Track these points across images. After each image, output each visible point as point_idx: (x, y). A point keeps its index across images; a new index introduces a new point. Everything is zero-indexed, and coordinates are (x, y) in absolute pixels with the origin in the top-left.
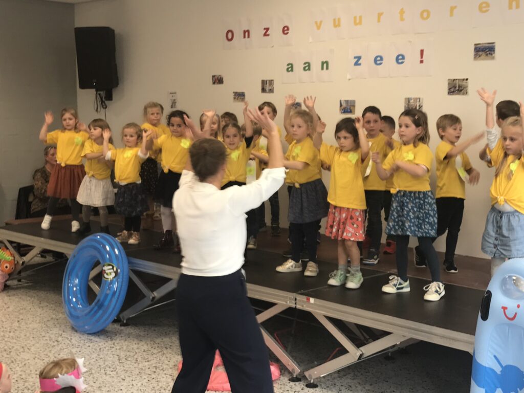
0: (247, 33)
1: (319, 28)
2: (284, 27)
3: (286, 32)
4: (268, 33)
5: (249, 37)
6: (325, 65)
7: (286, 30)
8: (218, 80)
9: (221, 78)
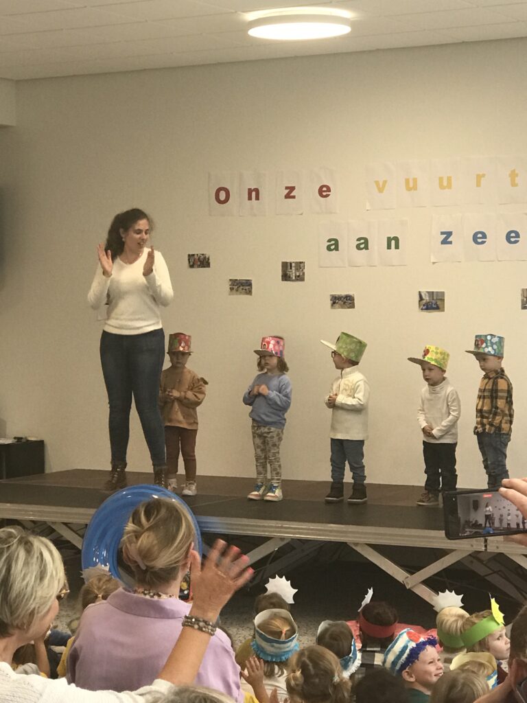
0: (254, 194)
1: (381, 190)
2: (322, 187)
3: (324, 194)
4: (292, 194)
5: (257, 198)
6: (393, 242)
7: (325, 191)
8: (199, 262)
9: (205, 257)
